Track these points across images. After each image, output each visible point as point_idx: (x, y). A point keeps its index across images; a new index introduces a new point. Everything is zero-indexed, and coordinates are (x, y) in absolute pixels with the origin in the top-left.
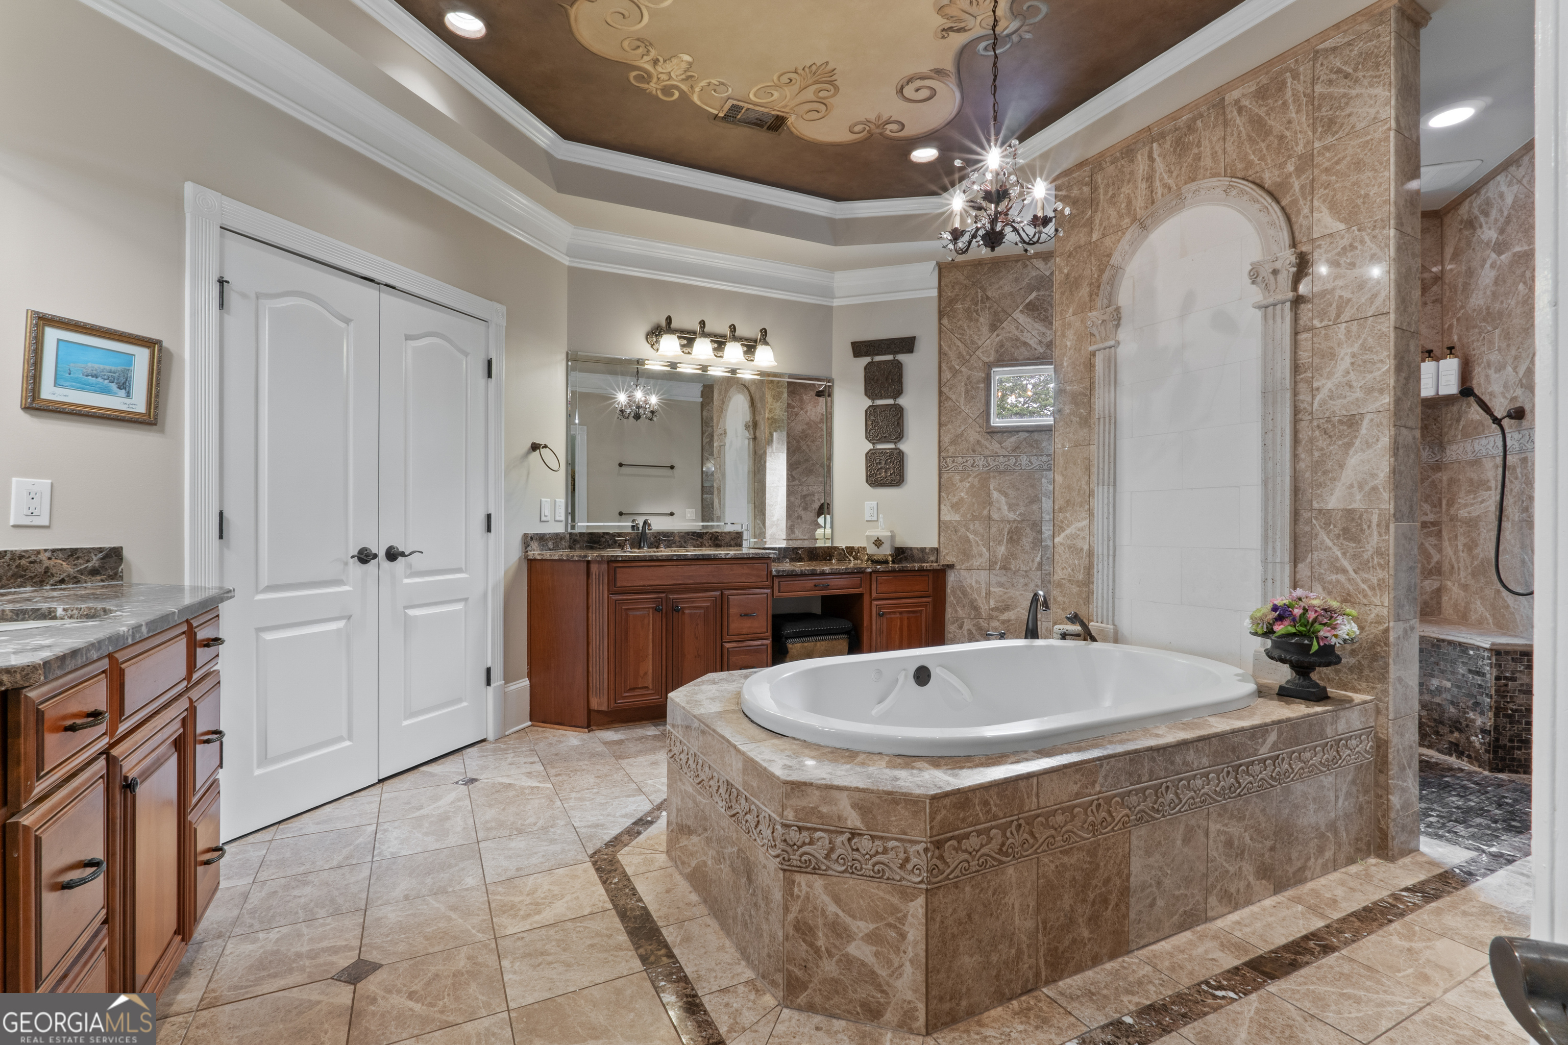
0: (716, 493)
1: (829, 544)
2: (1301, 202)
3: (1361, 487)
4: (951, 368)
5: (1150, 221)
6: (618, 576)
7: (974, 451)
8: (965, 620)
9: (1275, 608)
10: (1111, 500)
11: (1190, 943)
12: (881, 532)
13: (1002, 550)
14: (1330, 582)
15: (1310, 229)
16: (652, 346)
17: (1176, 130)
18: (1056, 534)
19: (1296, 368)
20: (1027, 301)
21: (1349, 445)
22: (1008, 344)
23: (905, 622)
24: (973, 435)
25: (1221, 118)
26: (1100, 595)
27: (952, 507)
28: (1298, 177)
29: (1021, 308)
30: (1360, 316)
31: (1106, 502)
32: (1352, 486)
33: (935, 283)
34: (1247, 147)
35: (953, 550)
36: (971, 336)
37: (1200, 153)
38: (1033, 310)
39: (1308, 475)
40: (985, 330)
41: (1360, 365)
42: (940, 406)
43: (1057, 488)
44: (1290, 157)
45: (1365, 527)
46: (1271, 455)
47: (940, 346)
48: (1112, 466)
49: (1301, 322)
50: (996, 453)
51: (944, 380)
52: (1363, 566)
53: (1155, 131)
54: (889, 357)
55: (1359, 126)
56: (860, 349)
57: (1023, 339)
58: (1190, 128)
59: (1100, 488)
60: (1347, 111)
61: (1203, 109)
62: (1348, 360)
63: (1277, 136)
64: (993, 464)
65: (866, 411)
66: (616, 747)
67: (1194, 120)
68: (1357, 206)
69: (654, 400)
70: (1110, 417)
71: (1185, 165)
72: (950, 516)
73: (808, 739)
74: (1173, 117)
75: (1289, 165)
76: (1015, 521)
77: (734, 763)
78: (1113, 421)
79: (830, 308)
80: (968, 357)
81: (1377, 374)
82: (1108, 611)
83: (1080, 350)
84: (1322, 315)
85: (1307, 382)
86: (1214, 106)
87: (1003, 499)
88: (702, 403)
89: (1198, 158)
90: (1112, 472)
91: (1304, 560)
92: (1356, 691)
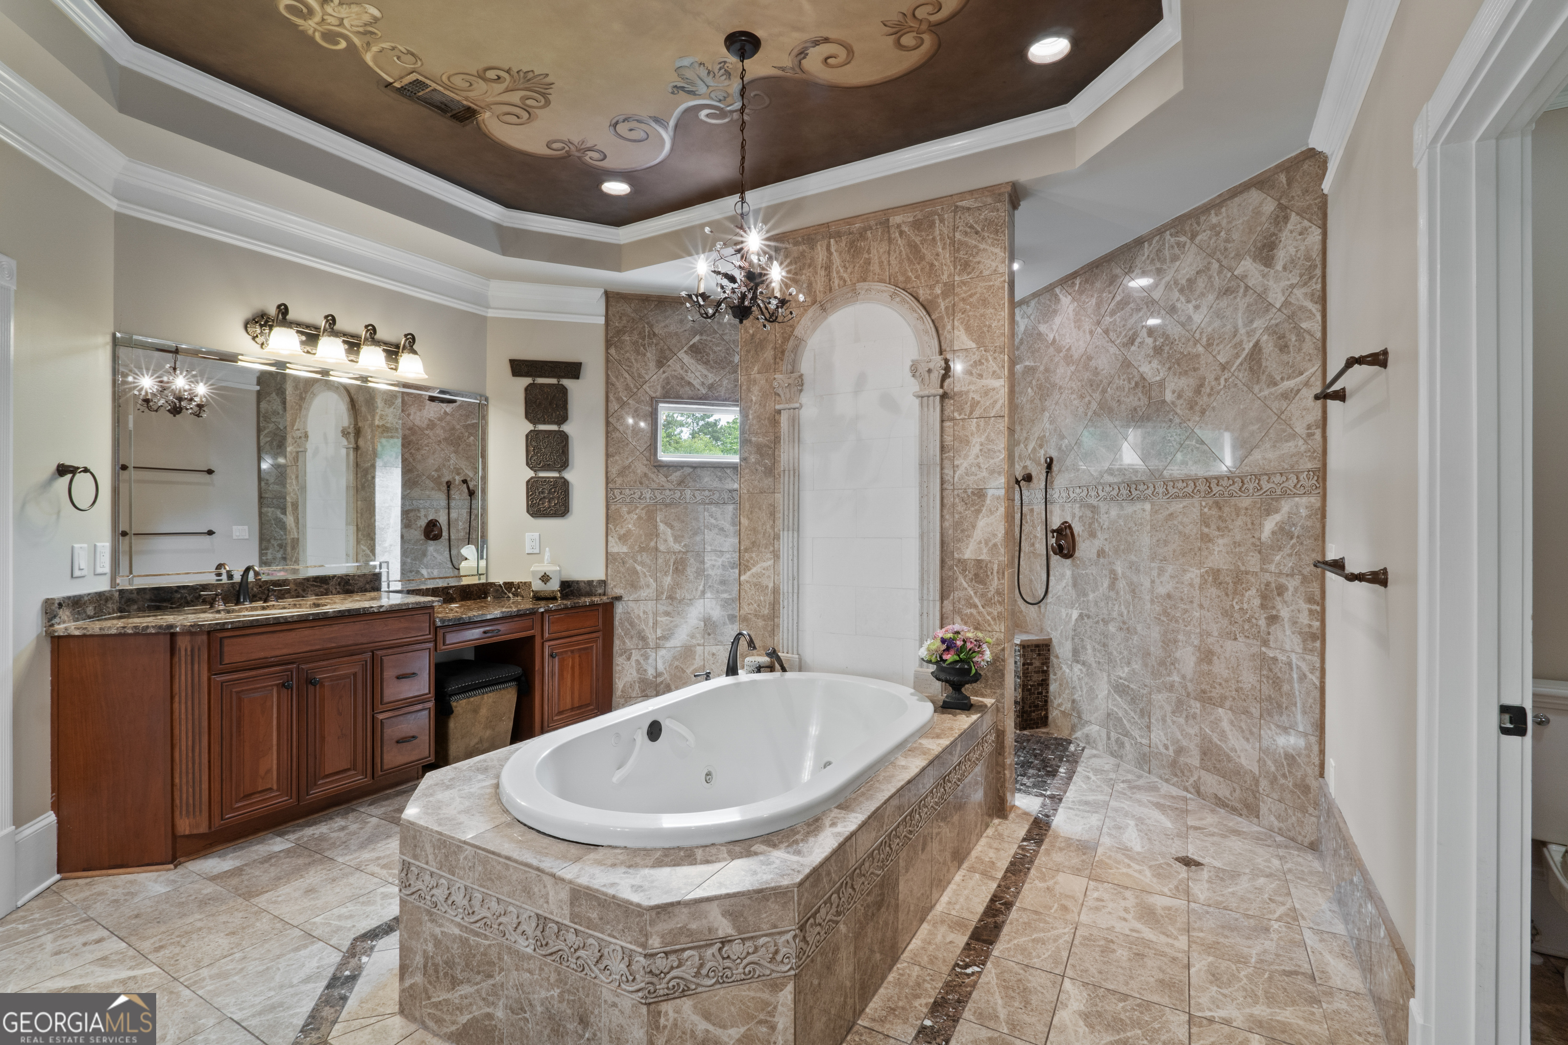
0: (289, 509)
1: (483, 581)
2: (946, 320)
3: (986, 544)
4: (619, 399)
5: (829, 305)
6: (226, 649)
7: (641, 483)
8: (633, 651)
9: (943, 641)
10: (795, 544)
11: (931, 933)
12: (546, 567)
13: (668, 580)
14: (966, 615)
15: (952, 341)
16: (254, 338)
17: (850, 233)
18: (742, 572)
19: (943, 448)
20: (691, 343)
21: (978, 511)
22: (674, 382)
23: (577, 660)
24: (641, 468)
25: (886, 236)
26: (785, 628)
27: (620, 539)
28: (944, 300)
29: (685, 349)
30: (985, 415)
31: (790, 545)
32: (980, 542)
33: (602, 310)
34: (906, 263)
35: (621, 582)
36: (638, 369)
37: (869, 259)
38: (696, 352)
39: (951, 532)
40: (652, 365)
41: (986, 452)
42: (607, 437)
43: (743, 530)
44: (938, 282)
45: (989, 573)
46: (925, 515)
47: (607, 376)
48: (796, 514)
49: (946, 413)
50: (663, 486)
51: (611, 411)
52: (988, 603)
53: (833, 229)
54: (553, 381)
55: (986, 273)
56: (519, 368)
57: (686, 378)
58: (862, 235)
59: (786, 533)
60: (978, 259)
61: (872, 223)
62: (978, 447)
63: (928, 263)
64: (659, 497)
65: (527, 436)
66: (235, 881)
67: (865, 229)
68: (983, 332)
69: (201, 390)
70: (794, 470)
71: (858, 265)
72: (617, 548)
73: (628, 845)
74: (849, 221)
75: (937, 288)
76: (680, 552)
77: (551, 894)
78: (797, 474)
79: (484, 319)
80: (635, 390)
81: (997, 460)
82: (793, 642)
83: (765, 406)
84: (961, 410)
85: (950, 460)
86: (881, 223)
87: (669, 531)
88: (258, 392)
89: (868, 262)
90: (796, 519)
91: (948, 598)
92: (983, 696)
